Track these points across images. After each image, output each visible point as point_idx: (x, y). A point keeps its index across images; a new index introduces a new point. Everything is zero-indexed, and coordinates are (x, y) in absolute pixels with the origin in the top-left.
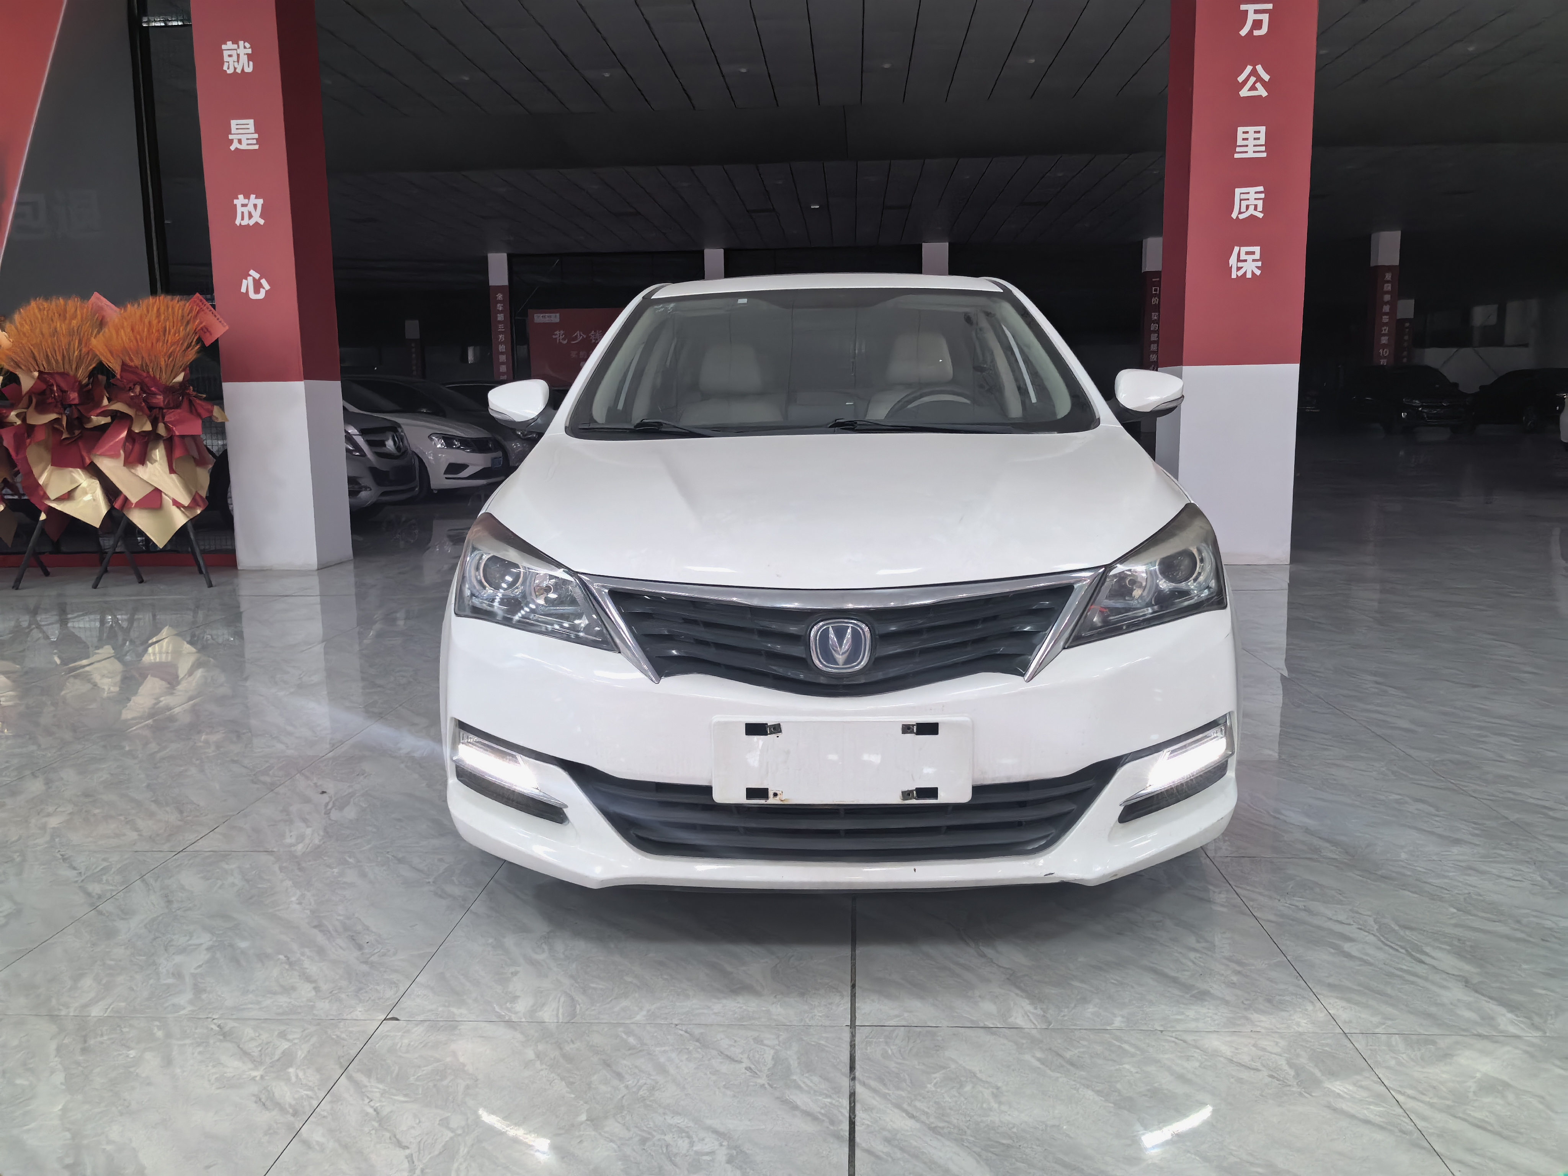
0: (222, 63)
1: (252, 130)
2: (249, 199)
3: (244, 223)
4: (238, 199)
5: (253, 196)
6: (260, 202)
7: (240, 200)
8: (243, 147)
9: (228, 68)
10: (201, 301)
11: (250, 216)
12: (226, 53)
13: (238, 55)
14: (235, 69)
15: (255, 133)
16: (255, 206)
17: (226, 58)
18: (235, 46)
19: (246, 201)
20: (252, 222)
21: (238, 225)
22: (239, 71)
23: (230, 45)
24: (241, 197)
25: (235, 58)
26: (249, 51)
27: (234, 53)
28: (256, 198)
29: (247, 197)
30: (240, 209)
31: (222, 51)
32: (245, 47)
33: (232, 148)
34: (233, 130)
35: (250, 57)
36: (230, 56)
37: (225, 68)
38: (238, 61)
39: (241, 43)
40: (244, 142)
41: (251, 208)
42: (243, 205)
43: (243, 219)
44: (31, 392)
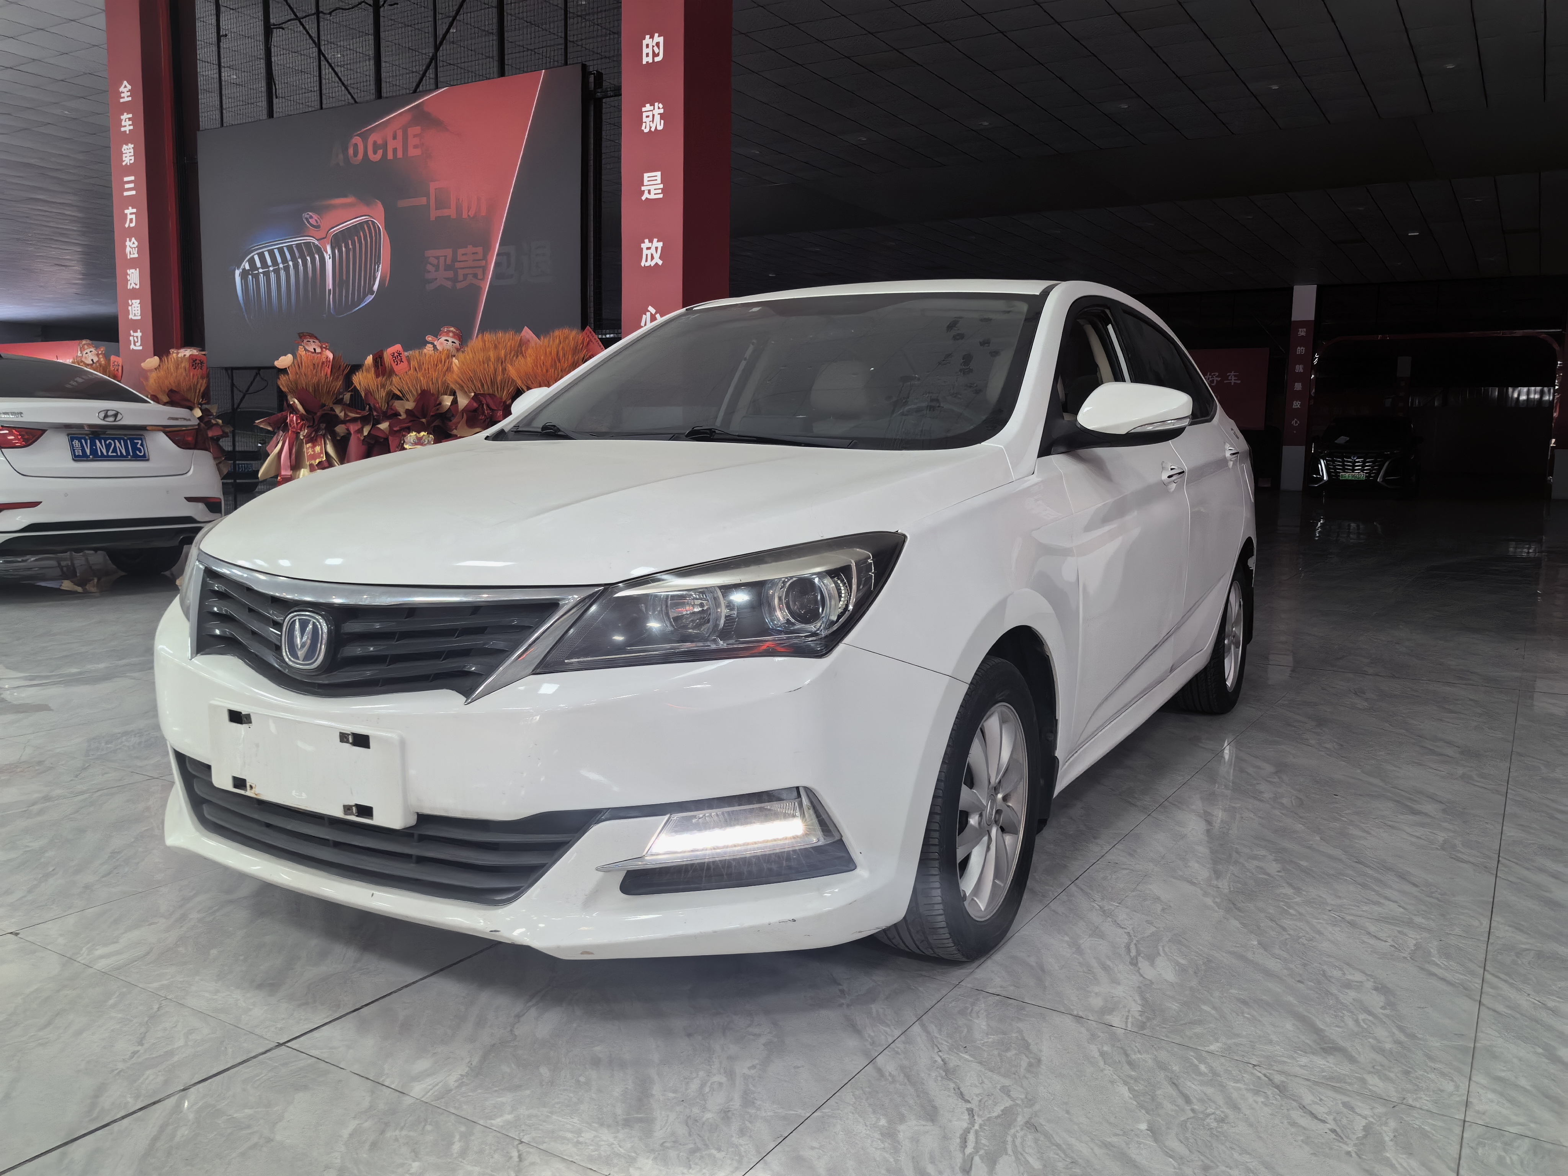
0: (641, 122)
1: (659, 181)
2: (652, 243)
3: (647, 264)
4: (644, 243)
5: (655, 240)
6: (660, 244)
7: (646, 244)
8: (652, 196)
9: (646, 128)
10: (590, 332)
11: (652, 258)
12: (645, 115)
13: (653, 115)
14: (650, 127)
15: (661, 183)
16: (656, 248)
17: (645, 119)
18: (652, 108)
19: (649, 245)
20: (653, 264)
21: (643, 266)
22: (653, 129)
23: (648, 107)
24: (647, 241)
25: (651, 118)
26: (662, 111)
27: (650, 114)
28: (658, 241)
29: (651, 241)
30: (645, 252)
31: (642, 113)
32: (659, 108)
33: (643, 198)
34: (646, 183)
35: (662, 116)
36: (648, 117)
37: (643, 128)
38: (653, 121)
39: (656, 104)
40: (653, 192)
41: (653, 250)
42: (648, 248)
43: (646, 261)
44: (465, 410)
